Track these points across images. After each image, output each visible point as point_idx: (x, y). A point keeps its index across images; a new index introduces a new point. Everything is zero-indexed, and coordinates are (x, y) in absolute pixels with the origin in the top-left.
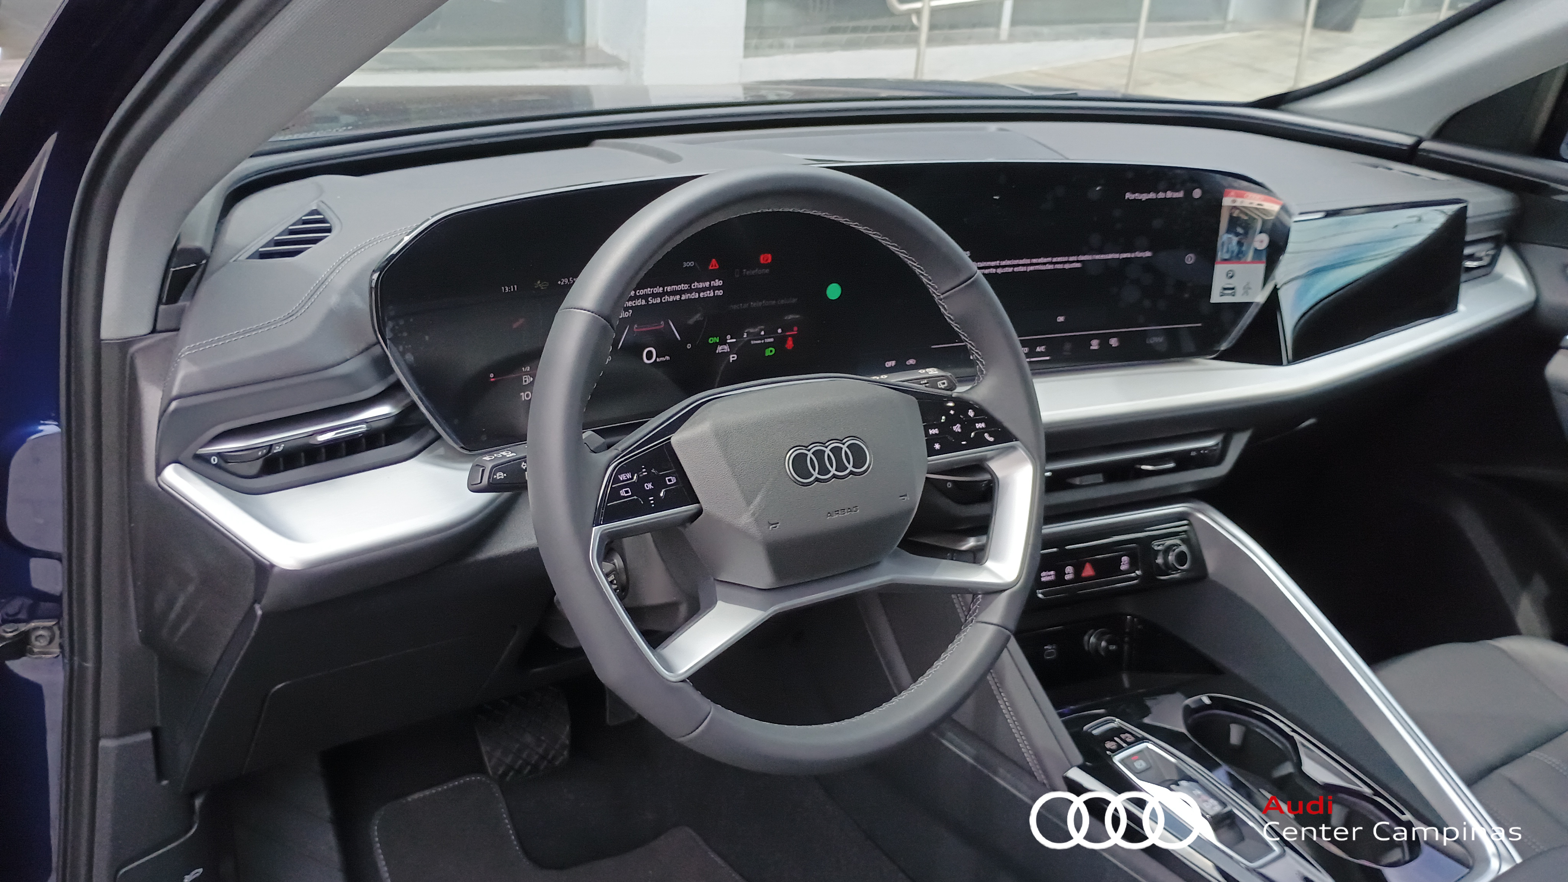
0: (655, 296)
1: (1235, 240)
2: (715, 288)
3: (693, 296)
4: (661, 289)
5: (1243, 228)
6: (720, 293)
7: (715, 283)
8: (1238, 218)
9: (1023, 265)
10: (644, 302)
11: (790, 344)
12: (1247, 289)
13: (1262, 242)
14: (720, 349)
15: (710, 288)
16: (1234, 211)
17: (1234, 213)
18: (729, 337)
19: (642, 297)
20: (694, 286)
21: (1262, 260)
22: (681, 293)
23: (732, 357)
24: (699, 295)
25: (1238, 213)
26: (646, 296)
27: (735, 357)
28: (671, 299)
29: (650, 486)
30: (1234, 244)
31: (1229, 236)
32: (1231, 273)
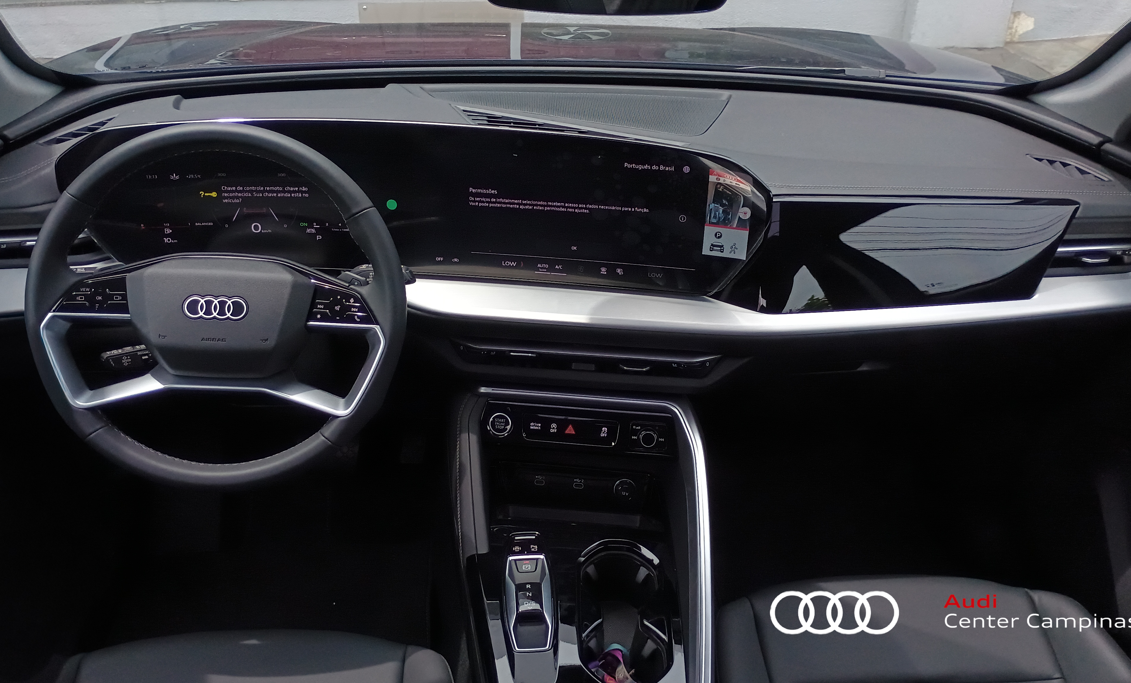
0: (257, 191)
1: (721, 209)
2: (302, 192)
3: (286, 195)
4: (262, 188)
5: (728, 201)
6: (306, 195)
7: (302, 189)
8: (723, 193)
9: (540, 205)
10: (250, 195)
12: (734, 248)
13: (745, 213)
14: (308, 231)
15: (298, 191)
16: (719, 186)
17: (720, 188)
18: (315, 224)
19: (248, 191)
20: (287, 189)
21: (746, 228)
22: (278, 192)
23: (318, 237)
24: (291, 195)
25: (723, 188)
26: (251, 192)
27: (320, 237)
28: (270, 195)
29: (100, 298)
30: (721, 212)
31: (716, 205)
32: (719, 234)
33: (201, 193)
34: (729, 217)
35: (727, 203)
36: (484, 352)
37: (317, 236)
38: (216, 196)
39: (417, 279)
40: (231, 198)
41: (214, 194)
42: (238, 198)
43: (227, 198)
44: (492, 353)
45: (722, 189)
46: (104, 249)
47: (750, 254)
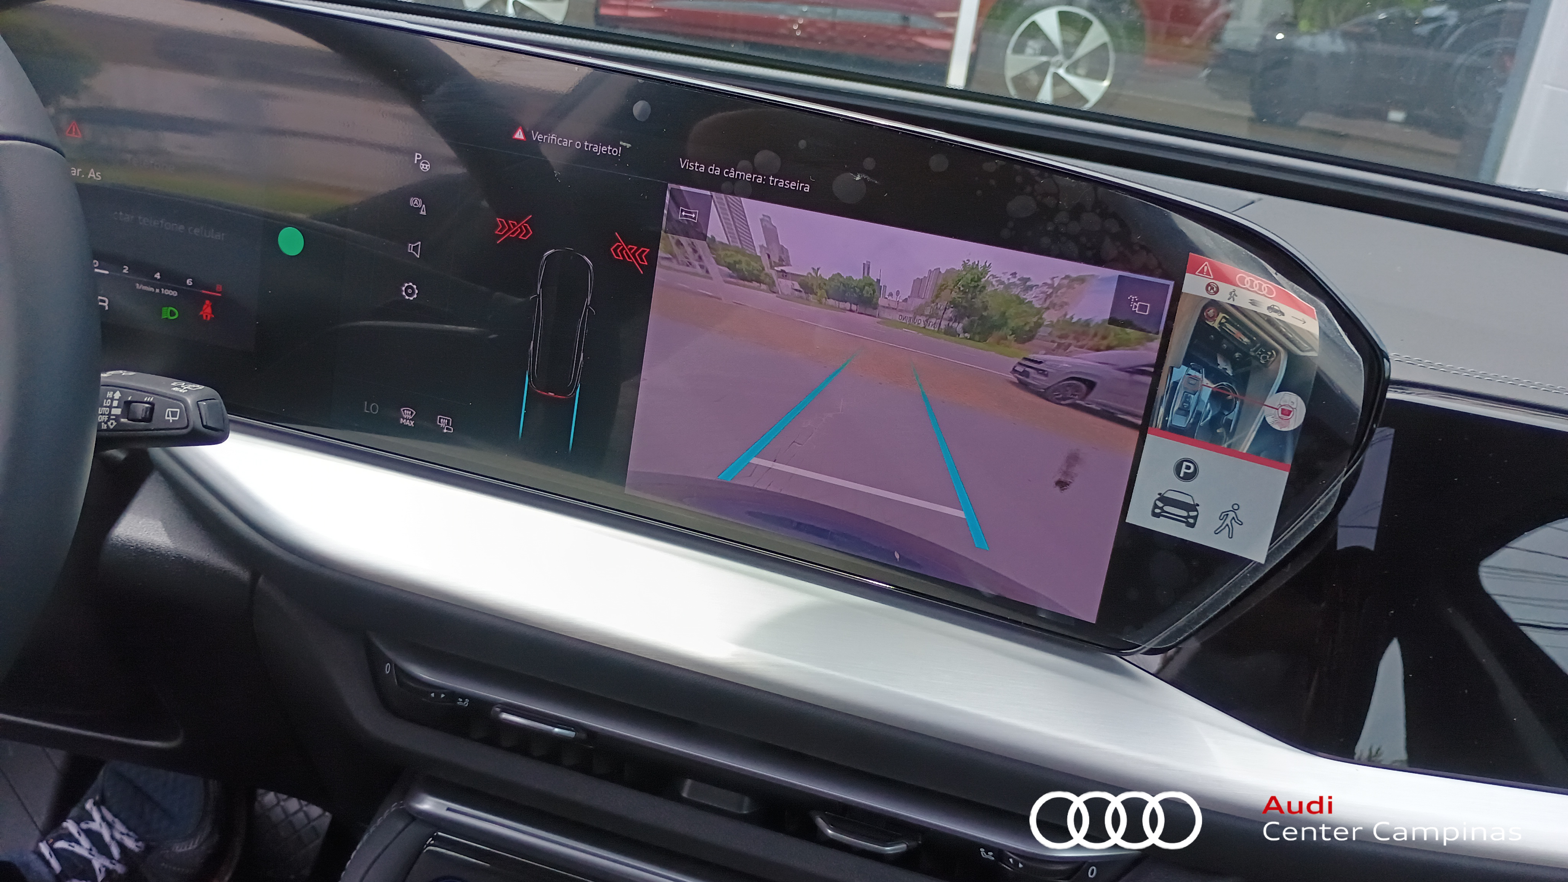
1: (1207, 388)
5: (1235, 364)
8: (1221, 335)
11: (207, 311)
12: (1229, 520)
13: (1286, 413)
16: (1211, 312)
17: (1213, 318)
21: (1281, 459)
25: (1224, 321)
30: (1206, 394)
31: (1193, 373)
32: (1188, 468)
34: (1230, 417)
35: (1230, 372)
36: (437, 695)
39: (232, 436)
44: (460, 702)
45: (1220, 323)
47: (1280, 548)
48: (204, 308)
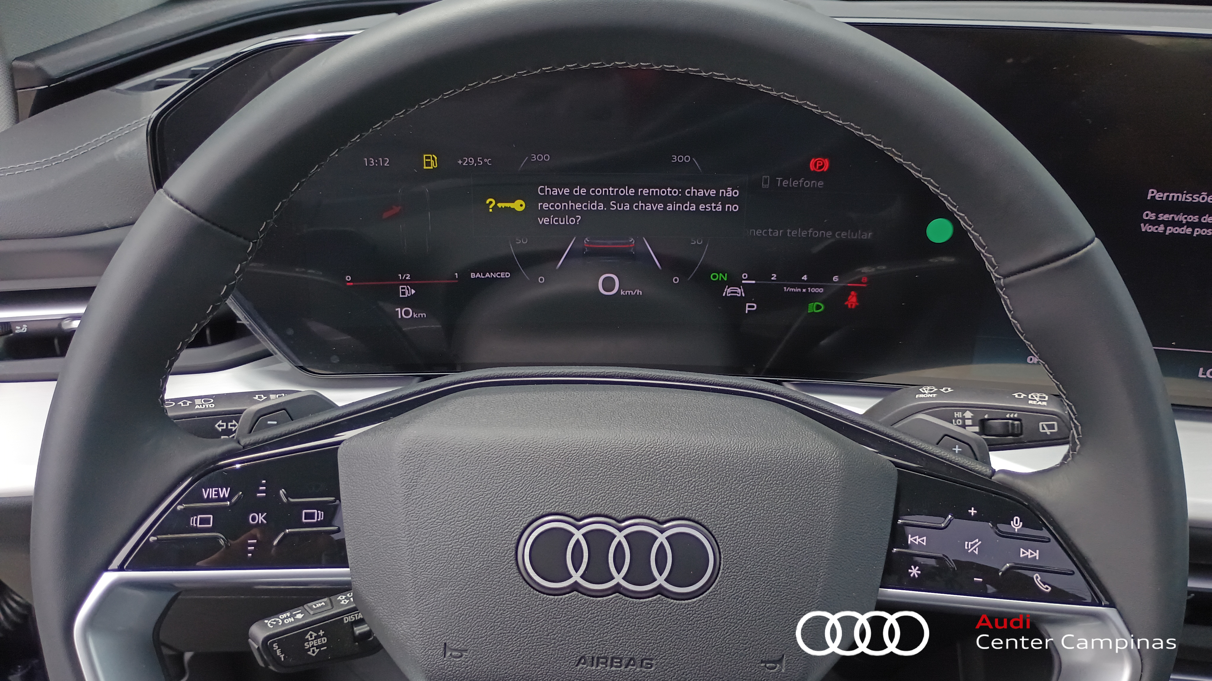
0: (620, 199)
2: (726, 200)
3: (686, 207)
4: (632, 191)
6: (734, 208)
7: (726, 192)
10: (601, 207)
11: (852, 301)
14: (728, 291)
15: (716, 199)
18: (745, 275)
19: (600, 199)
20: (689, 192)
22: (666, 200)
23: (749, 307)
24: (697, 207)
26: (605, 199)
27: (753, 307)
28: (649, 207)
29: (260, 518)
33: (488, 202)
37: (747, 304)
38: (521, 209)
40: (556, 213)
41: (518, 205)
42: (572, 213)
43: (547, 214)
46: (259, 334)
48: (849, 299)
